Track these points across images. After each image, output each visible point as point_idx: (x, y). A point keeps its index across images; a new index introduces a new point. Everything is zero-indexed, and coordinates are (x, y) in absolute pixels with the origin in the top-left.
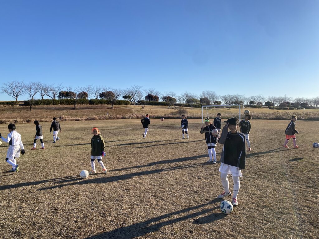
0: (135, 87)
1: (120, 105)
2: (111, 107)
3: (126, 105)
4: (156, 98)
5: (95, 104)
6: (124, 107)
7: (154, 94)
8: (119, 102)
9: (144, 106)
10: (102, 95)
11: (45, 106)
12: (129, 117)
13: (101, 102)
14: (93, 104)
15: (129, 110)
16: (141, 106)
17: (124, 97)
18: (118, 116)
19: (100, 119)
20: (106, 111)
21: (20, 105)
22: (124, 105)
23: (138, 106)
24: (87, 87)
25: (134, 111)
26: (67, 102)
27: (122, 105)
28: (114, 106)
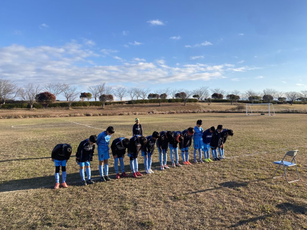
0: (203, 88)
1: (191, 103)
2: (184, 104)
3: (195, 103)
4: (221, 96)
5: (173, 102)
6: (193, 104)
7: (219, 93)
8: (190, 101)
9: (209, 103)
10: (177, 95)
11: (141, 104)
12: (198, 111)
13: (176, 101)
14: (171, 102)
15: (198, 107)
16: (207, 103)
17: (194, 96)
18: (190, 111)
19: (177, 113)
20: (181, 107)
21: (126, 104)
22: (194, 103)
23: (204, 103)
24: (166, 90)
25: (201, 107)
26: (154, 101)
27: (192, 103)
28: (186, 103)
